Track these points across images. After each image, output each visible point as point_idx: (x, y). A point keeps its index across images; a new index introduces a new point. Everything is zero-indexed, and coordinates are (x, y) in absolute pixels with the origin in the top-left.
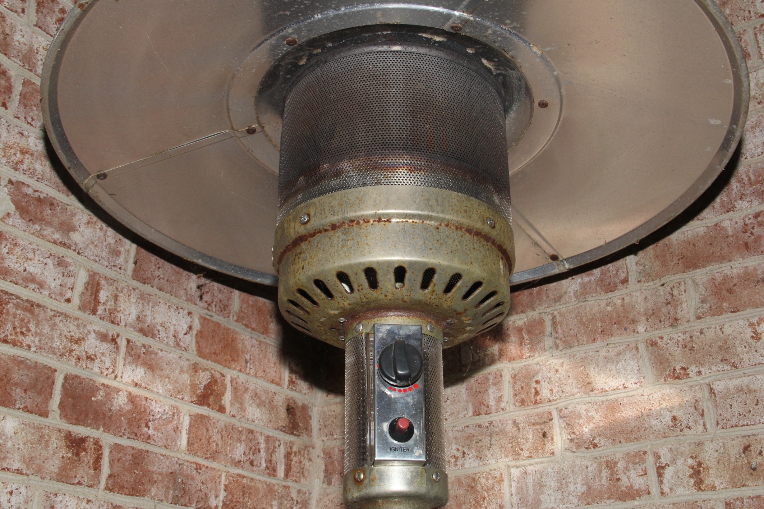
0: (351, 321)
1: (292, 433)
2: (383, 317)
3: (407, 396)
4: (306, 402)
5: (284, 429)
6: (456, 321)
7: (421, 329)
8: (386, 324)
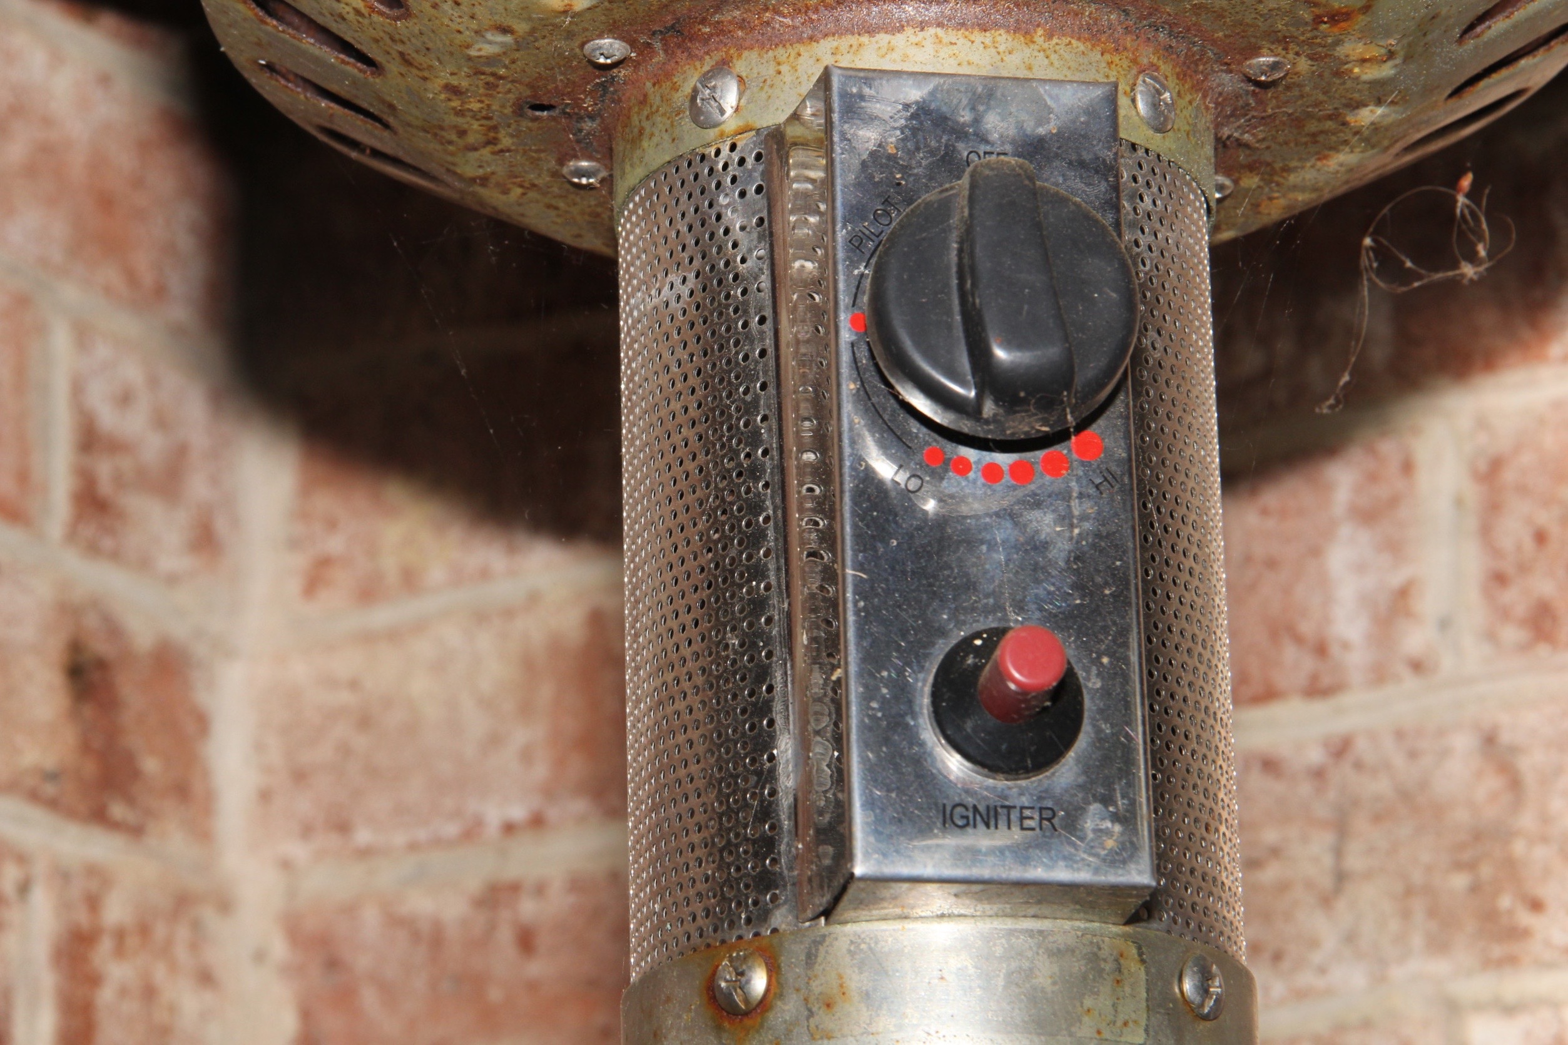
0: (661, 57)
1: (99, 816)
2: (871, 31)
3: (1037, 503)
4: (179, 631)
5: (50, 789)
6: (1304, 65)
7: (1112, 100)
8: (898, 74)
